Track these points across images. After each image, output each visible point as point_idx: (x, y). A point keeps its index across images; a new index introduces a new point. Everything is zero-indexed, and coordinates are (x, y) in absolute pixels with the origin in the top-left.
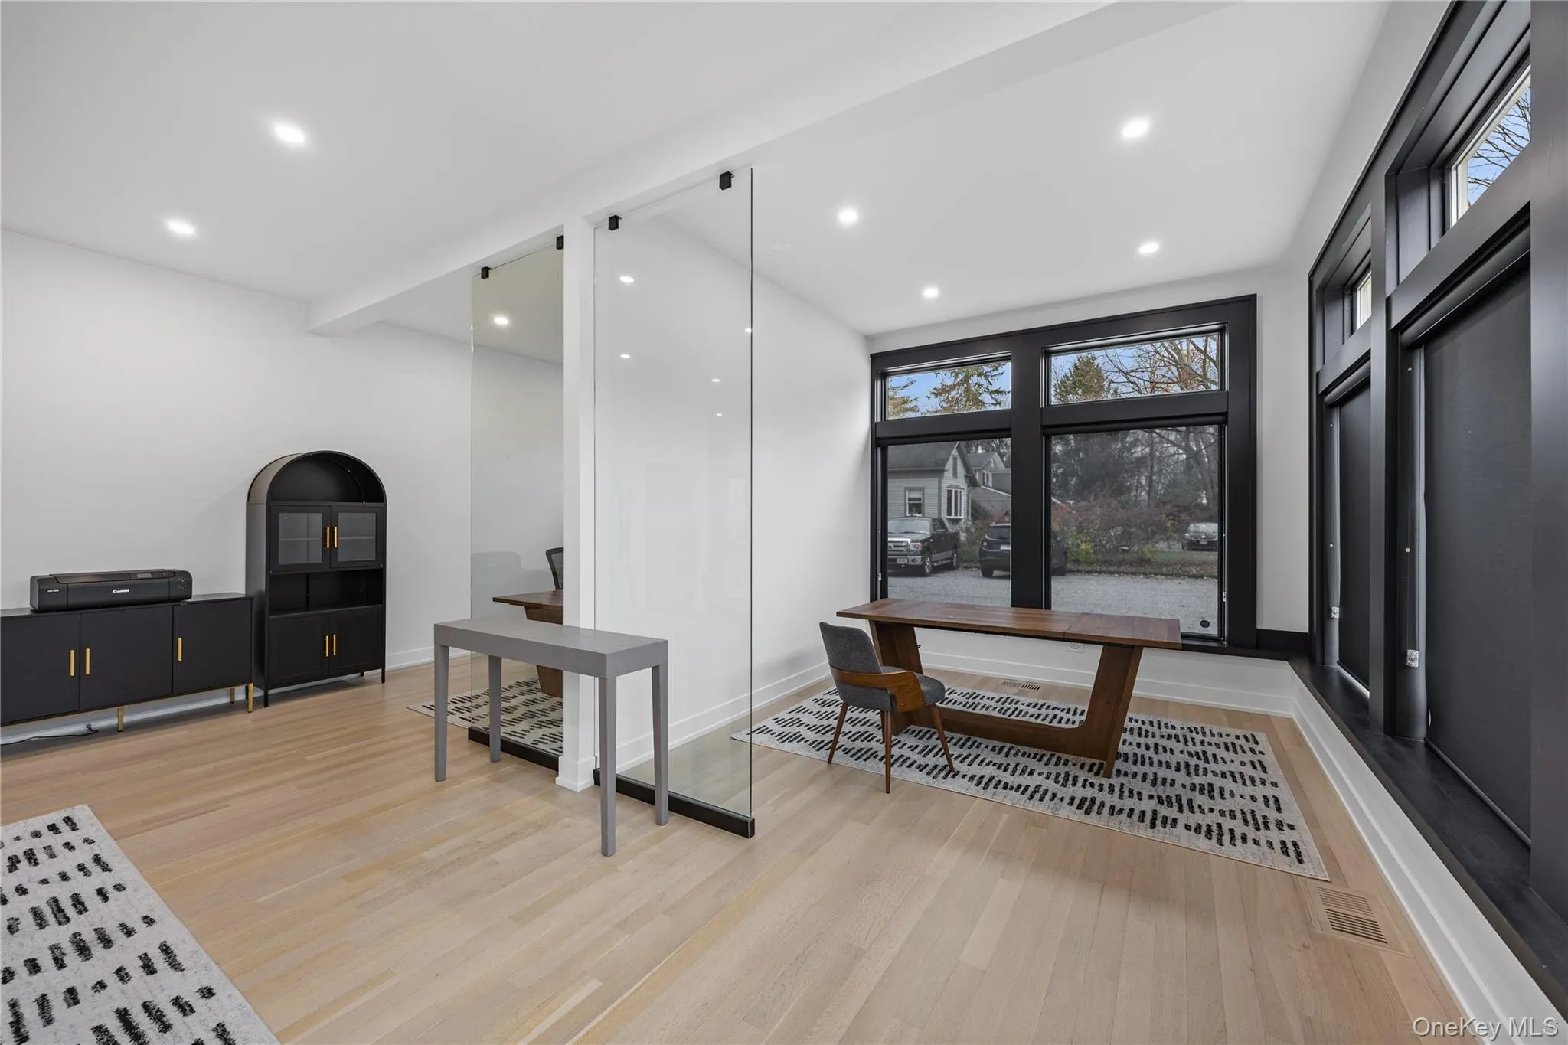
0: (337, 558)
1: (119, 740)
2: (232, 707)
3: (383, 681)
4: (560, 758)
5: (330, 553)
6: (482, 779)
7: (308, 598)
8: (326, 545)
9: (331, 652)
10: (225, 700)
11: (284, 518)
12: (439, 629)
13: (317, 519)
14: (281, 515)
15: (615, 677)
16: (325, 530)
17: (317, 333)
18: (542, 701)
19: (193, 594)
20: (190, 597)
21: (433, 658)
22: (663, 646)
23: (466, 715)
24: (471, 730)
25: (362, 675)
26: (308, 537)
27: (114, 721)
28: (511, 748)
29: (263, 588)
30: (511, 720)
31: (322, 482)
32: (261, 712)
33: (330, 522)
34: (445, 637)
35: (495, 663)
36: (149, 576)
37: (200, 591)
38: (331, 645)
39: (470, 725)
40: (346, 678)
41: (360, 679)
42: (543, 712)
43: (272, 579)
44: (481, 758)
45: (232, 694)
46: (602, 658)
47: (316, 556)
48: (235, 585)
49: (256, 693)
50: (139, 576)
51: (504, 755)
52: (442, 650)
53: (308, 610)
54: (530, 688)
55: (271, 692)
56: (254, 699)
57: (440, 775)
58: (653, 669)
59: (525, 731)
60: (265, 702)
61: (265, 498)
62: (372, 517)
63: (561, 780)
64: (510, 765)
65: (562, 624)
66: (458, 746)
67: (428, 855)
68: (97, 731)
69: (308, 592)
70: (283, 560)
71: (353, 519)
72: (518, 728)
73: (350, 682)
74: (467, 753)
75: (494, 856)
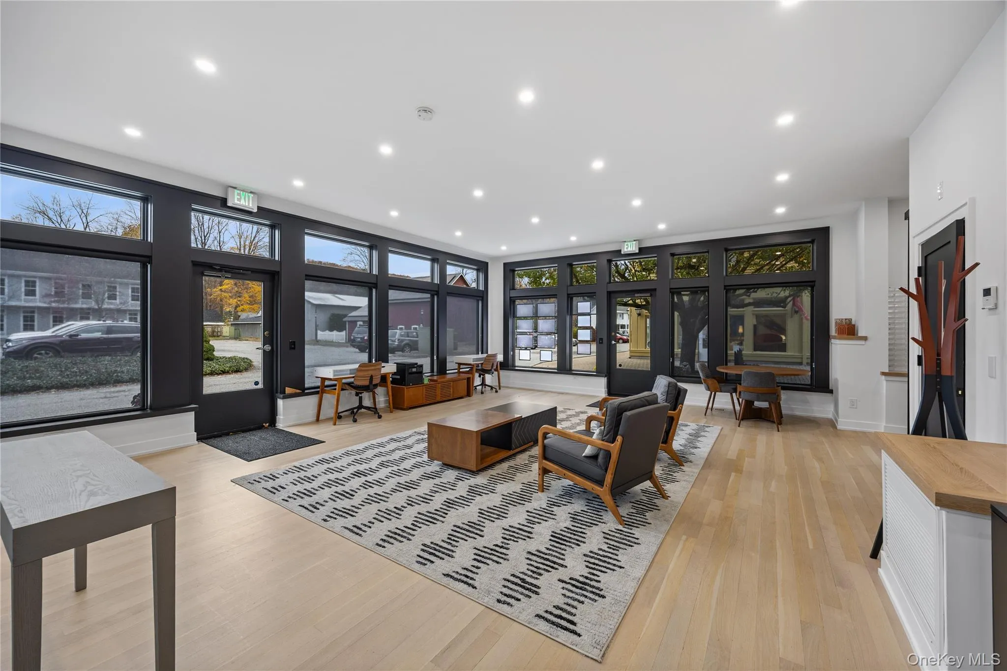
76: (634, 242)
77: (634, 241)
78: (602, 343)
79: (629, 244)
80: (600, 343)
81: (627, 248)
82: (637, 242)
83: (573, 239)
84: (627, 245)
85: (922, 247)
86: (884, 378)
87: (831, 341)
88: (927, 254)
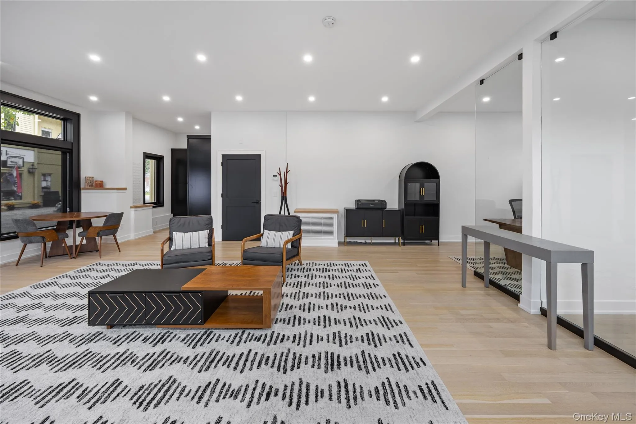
0: (424, 199)
1: (371, 246)
2: (394, 244)
3: (439, 245)
4: (520, 295)
5: (422, 197)
6: (482, 292)
7: (415, 212)
8: (421, 194)
9: (422, 231)
10: (393, 241)
11: (409, 185)
12: (464, 228)
13: (418, 185)
14: (408, 184)
15: (557, 263)
16: (420, 189)
17: (417, 122)
18: (507, 268)
19: (387, 207)
20: (386, 208)
21: (461, 240)
22: (590, 254)
23: (472, 265)
24: (475, 272)
25: (431, 242)
26: (415, 191)
27: (370, 241)
28: (493, 284)
29: (403, 207)
30: (492, 272)
31: (419, 173)
32: (403, 247)
33: (422, 186)
34: (466, 232)
35: (487, 245)
36: (377, 201)
37: (389, 207)
38: (422, 229)
39: (475, 270)
40: (427, 241)
41: (430, 243)
42: (509, 273)
43: (406, 205)
44: (481, 284)
45: (395, 240)
46: (549, 252)
47: (417, 198)
48: (396, 207)
49: (401, 241)
50: (375, 201)
51: (490, 286)
52: (465, 236)
53: (415, 216)
54: (501, 261)
55: (405, 241)
56: (401, 243)
57: (464, 285)
58: (582, 264)
59: (500, 279)
60: (404, 244)
61: (404, 179)
62: (435, 184)
63: (522, 305)
64: (493, 291)
65: (522, 233)
66: (470, 277)
67: (463, 312)
68: (367, 243)
69: (415, 210)
70: (409, 199)
71: (429, 185)
72: (497, 277)
73: (428, 243)
74: (474, 280)
75: (490, 324)
85: (223, 156)
86: (133, 209)
87: (82, 191)
88: (227, 159)
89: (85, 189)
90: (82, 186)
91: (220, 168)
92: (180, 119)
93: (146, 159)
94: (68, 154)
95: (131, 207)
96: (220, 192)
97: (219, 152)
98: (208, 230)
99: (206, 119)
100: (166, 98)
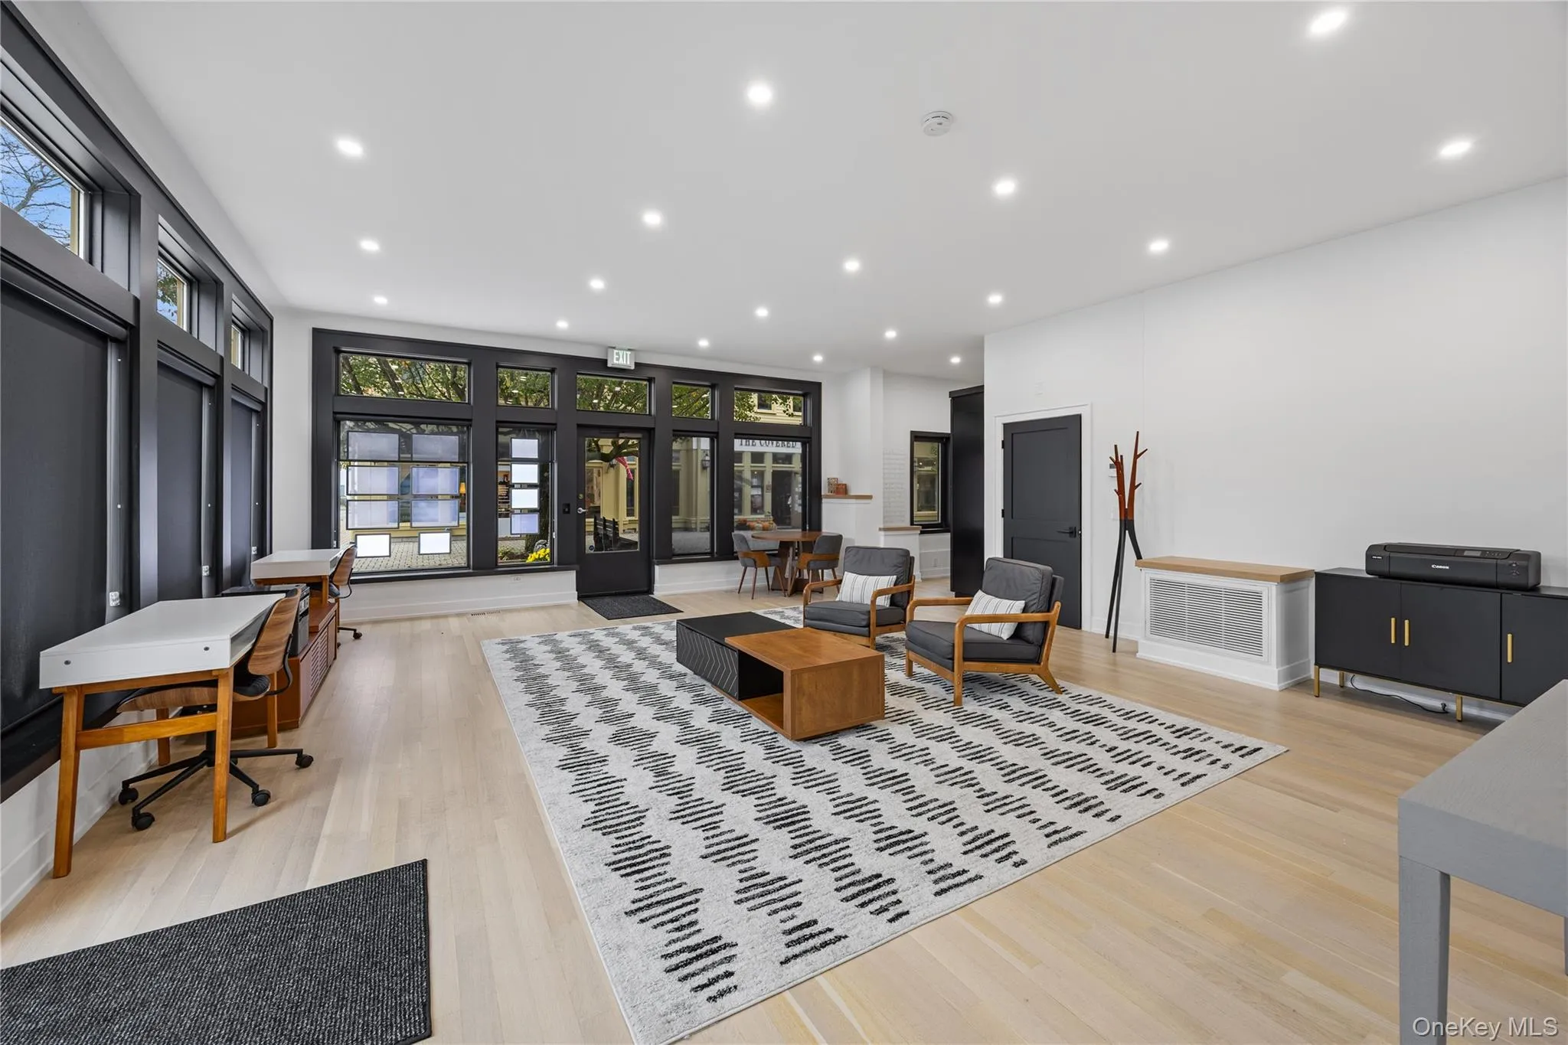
20: (1538, 588)
50: (1466, 553)
76: (629, 353)
77: (629, 350)
78: (568, 512)
79: (621, 353)
80: (564, 512)
81: (618, 359)
82: (633, 352)
83: (562, 325)
84: (618, 354)
85: (1006, 426)
86: (882, 533)
87: (824, 500)
88: (1014, 433)
89: (827, 497)
90: (824, 491)
91: (1000, 452)
92: (956, 360)
93: (915, 443)
94: (808, 445)
95: (880, 529)
96: (1000, 506)
97: (997, 418)
98: (895, 577)
99: (975, 350)
100: (891, 334)
